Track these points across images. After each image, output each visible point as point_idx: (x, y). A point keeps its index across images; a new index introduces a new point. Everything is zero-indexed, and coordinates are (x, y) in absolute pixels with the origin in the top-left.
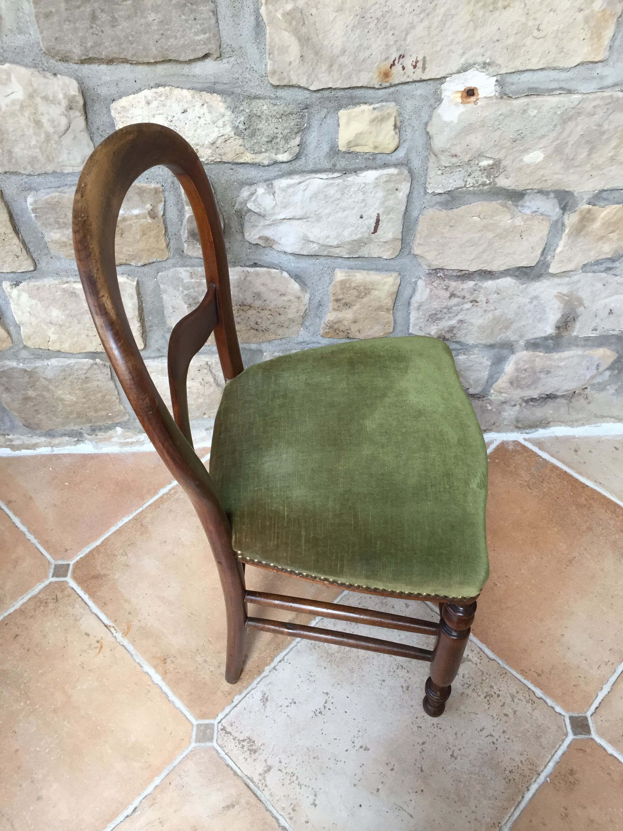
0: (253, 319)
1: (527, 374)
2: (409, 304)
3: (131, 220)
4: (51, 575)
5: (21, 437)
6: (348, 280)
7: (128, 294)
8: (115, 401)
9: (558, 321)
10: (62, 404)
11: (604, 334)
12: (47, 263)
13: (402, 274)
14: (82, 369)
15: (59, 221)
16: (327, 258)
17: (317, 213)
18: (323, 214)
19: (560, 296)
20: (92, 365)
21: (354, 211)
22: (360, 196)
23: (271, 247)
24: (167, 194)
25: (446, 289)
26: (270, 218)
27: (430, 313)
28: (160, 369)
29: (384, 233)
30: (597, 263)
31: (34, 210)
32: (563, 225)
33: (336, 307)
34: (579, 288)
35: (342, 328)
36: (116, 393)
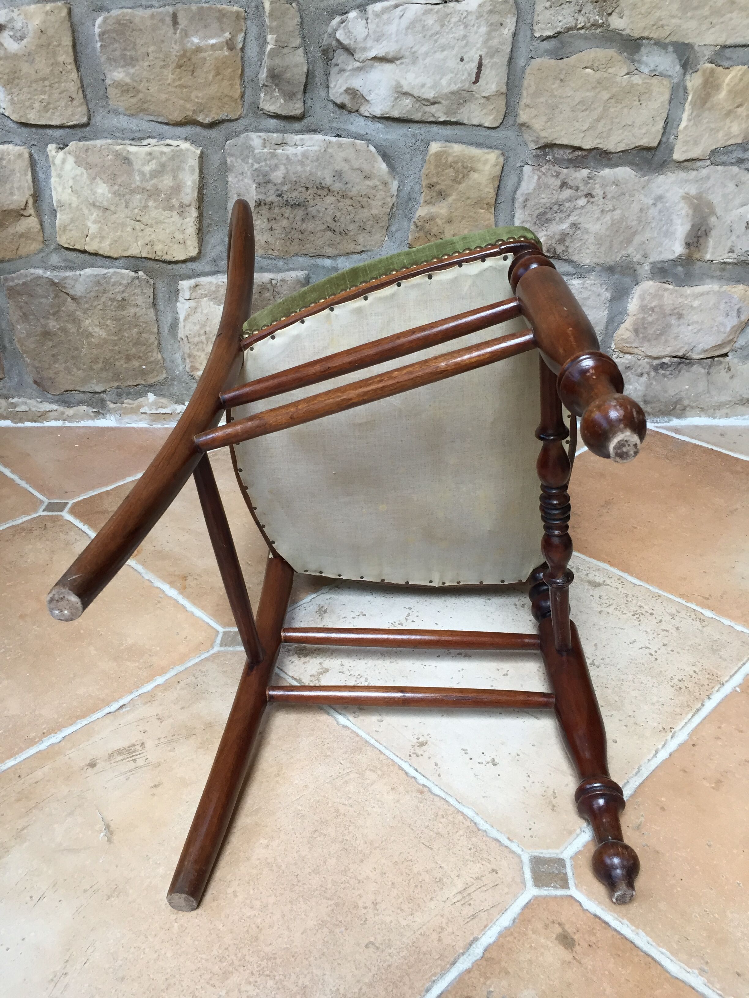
0: (330, 211)
1: (654, 316)
2: (513, 200)
3: (206, 52)
4: (42, 509)
5: (29, 401)
6: (445, 152)
7: (190, 166)
8: (152, 344)
9: (688, 235)
10: (89, 344)
11: (743, 258)
12: (103, 117)
13: (506, 154)
14: (121, 284)
15: (125, 55)
16: (421, 125)
17: (413, 50)
18: (420, 52)
19: (686, 197)
20: (133, 279)
21: (454, 52)
22: (461, 31)
23: (357, 111)
24: (249, 22)
25: (557, 176)
26: (360, 55)
27: (537, 212)
28: (213, 288)
29: (487, 84)
30: (726, 149)
31: (101, 35)
32: (685, 89)
33: (429, 197)
34: (709, 189)
35: (435, 230)
36: (155, 330)
